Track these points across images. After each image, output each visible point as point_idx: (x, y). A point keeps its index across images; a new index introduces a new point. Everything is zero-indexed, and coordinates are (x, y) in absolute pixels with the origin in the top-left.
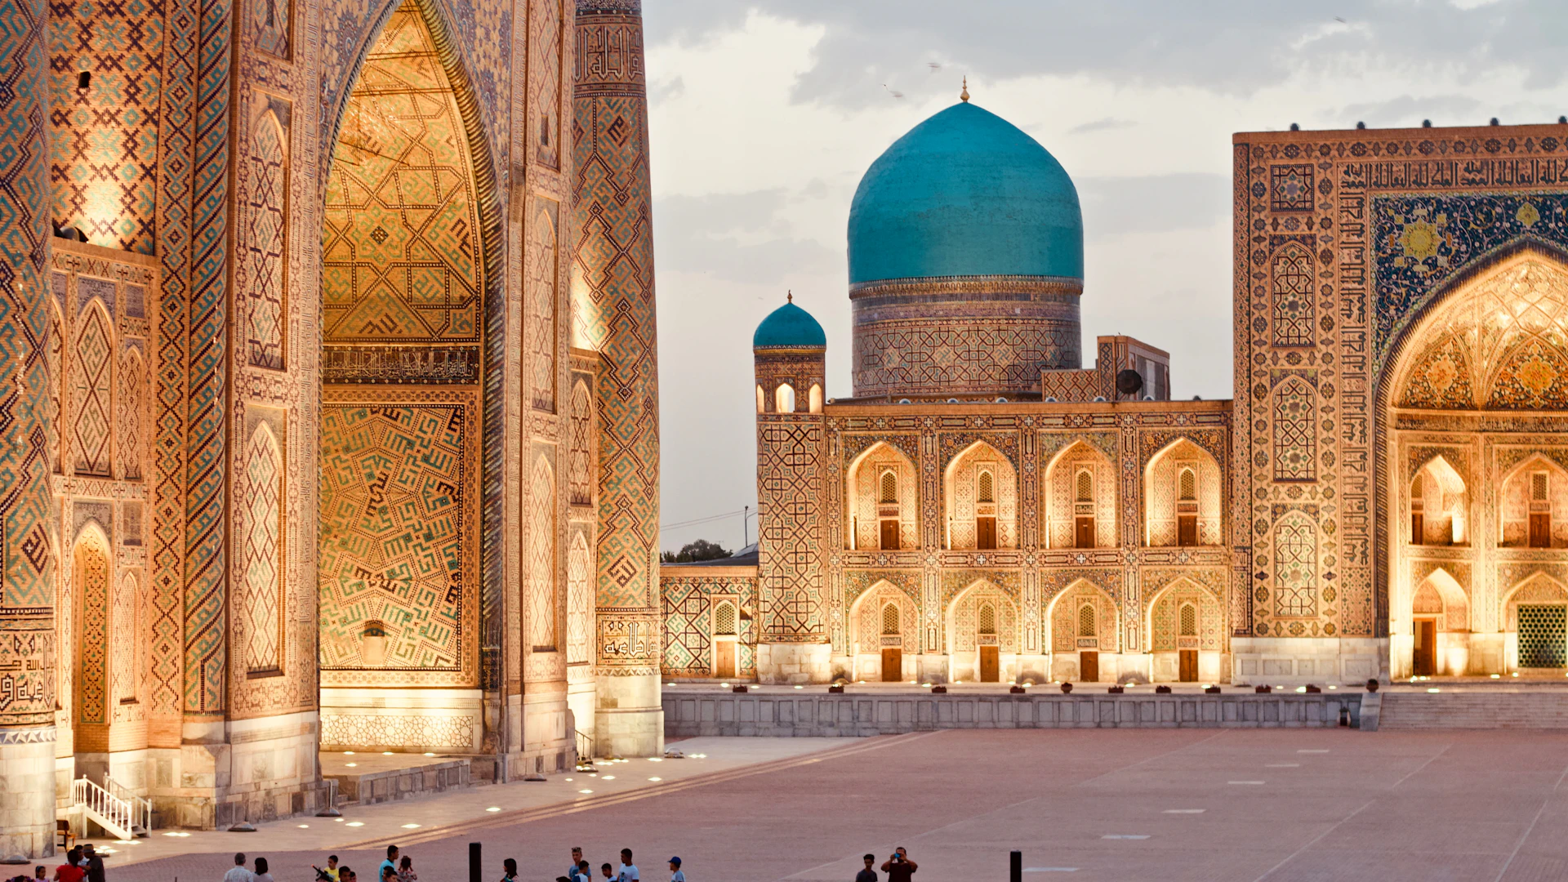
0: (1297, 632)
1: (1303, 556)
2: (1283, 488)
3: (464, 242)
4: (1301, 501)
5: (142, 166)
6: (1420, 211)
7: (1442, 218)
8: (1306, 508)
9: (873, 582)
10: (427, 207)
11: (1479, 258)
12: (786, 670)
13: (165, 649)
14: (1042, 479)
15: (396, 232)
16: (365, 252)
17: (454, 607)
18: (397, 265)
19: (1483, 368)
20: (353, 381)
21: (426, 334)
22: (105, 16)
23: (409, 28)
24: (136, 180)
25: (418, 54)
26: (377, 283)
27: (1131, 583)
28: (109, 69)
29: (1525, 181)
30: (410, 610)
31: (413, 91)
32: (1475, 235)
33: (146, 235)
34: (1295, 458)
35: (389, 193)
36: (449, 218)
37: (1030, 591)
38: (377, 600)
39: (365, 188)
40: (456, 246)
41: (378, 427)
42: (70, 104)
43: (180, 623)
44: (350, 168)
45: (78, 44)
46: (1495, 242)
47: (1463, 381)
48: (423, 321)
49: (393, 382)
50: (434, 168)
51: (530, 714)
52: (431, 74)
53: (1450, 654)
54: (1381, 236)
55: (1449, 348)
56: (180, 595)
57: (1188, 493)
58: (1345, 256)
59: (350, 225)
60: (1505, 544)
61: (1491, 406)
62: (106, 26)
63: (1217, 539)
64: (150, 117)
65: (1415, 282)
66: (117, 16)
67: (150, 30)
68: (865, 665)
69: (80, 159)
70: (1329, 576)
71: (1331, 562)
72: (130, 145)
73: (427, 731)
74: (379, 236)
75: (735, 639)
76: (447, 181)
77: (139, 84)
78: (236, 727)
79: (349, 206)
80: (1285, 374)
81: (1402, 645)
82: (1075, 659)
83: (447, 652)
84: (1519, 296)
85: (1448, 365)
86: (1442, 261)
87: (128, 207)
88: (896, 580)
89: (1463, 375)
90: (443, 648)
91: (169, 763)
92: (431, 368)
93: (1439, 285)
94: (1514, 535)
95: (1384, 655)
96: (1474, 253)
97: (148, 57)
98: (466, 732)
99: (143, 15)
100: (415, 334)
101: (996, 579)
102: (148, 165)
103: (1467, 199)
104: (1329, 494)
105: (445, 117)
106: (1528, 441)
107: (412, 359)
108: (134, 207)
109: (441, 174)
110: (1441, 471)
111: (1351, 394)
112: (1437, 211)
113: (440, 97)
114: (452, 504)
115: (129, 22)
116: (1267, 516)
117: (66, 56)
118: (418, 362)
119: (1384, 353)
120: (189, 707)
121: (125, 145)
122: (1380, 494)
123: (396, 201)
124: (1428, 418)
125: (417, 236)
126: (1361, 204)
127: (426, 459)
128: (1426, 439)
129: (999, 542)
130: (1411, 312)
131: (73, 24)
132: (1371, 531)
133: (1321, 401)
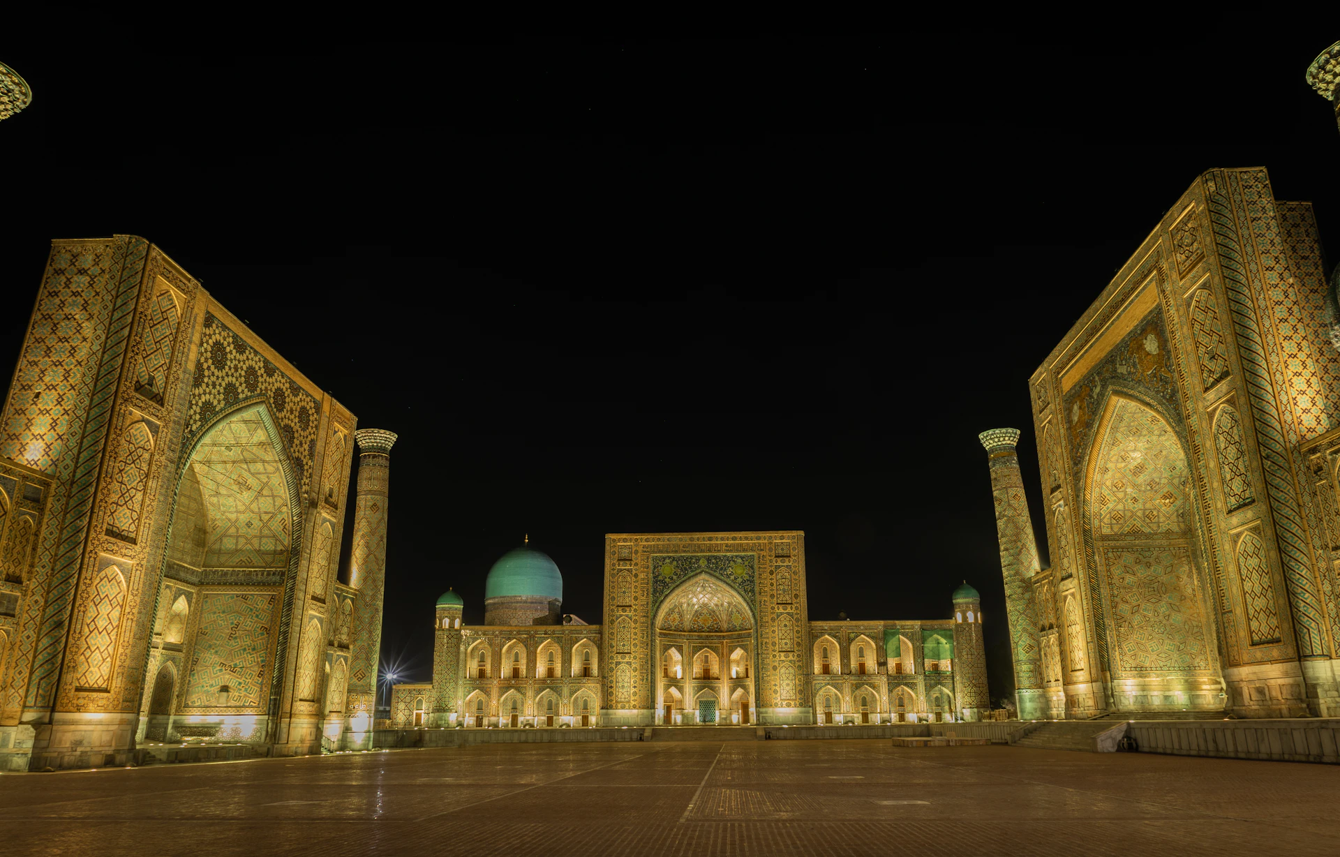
0: (623, 708)
1: (626, 680)
2: (619, 656)
3: (284, 528)
4: (625, 660)
5: (58, 434)
6: (667, 561)
7: (675, 563)
8: (627, 663)
9: (474, 690)
10: (270, 513)
11: (687, 577)
12: (439, 722)
13: (20, 673)
14: (536, 653)
15: (256, 523)
16: (242, 531)
17: (260, 680)
18: (256, 537)
19: (688, 617)
20: (231, 584)
21: (264, 565)
22: (53, 367)
23: (259, 431)
24: (53, 441)
25: (264, 444)
26: (246, 544)
27: (566, 691)
28: (50, 390)
29: (702, 551)
30: (241, 681)
31: (264, 461)
32: (686, 569)
33: (53, 466)
34: (624, 645)
35: (254, 507)
36: (279, 517)
37: (530, 693)
38: (227, 676)
39: (244, 504)
40: (281, 529)
41: (239, 603)
42: (28, 406)
43: (31, 659)
44: (238, 495)
45: (38, 379)
46: (692, 571)
47: (681, 621)
48: (263, 559)
49: (248, 584)
50: (273, 496)
51: (295, 728)
52: (270, 453)
53: (677, 718)
54: (654, 569)
55: (677, 610)
56: (34, 644)
57: (587, 659)
58: (642, 576)
59: (237, 520)
60: (695, 679)
61: (691, 631)
62: (53, 371)
63: (596, 675)
64: (66, 412)
65: (665, 585)
66: (60, 367)
67: (74, 373)
68: (469, 721)
69: (27, 431)
70: (635, 687)
71: (635, 682)
72: (54, 424)
73: (241, 735)
74: (249, 524)
75: (423, 711)
76: (279, 502)
77: (64, 397)
78: (57, 716)
79: (237, 512)
80: (621, 616)
81: (660, 712)
82: (544, 718)
83: (255, 699)
84: (700, 592)
85: (677, 616)
86: (675, 577)
87: (47, 453)
88: (482, 689)
89: (681, 620)
90: (253, 697)
91: (9, 734)
92: (265, 579)
93: (674, 586)
94: (698, 676)
95: (653, 717)
96: (686, 575)
97: (71, 385)
98: (258, 734)
99: (72, 366)
100: (260, 564)
101: (518, 689)
102: (60, 434)
103: (683, 557)
104: (635, 658)
105: (277, 474)
106: (702, 643)
107: (257, 575)
108: (50, 453)
109: (276, 499)
110: (674, 652)
111: (643, 623)
112: (673, 560)
113: (275, 464)
114: (266, 635)
115: (65, 370)
116: (613, 666)
117: (30, 384)
118: (259, 576)
119: (655, 609)
120: (28, 704)
121: (51, 425)
122: (653, 658)
123: (257, 510)
124: (669, 634)
125: (265, 525)
126: (648, 558)
127: (257, 616)
128: (669, 641)
129: (520, 676)
130: (664, 595)
131: (37, 370)
132: (649, 671)
133: (633, 625)
